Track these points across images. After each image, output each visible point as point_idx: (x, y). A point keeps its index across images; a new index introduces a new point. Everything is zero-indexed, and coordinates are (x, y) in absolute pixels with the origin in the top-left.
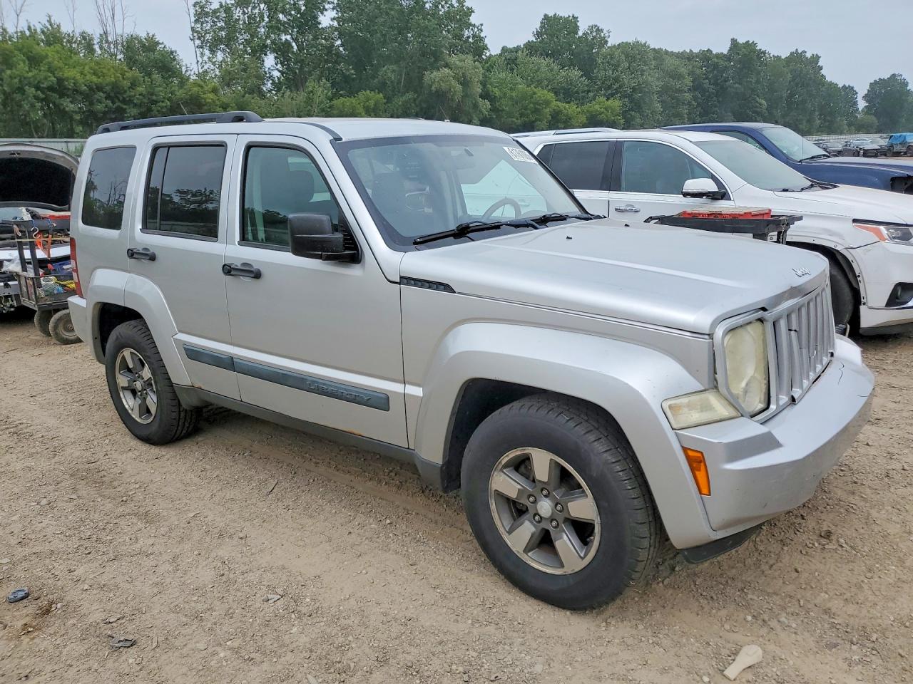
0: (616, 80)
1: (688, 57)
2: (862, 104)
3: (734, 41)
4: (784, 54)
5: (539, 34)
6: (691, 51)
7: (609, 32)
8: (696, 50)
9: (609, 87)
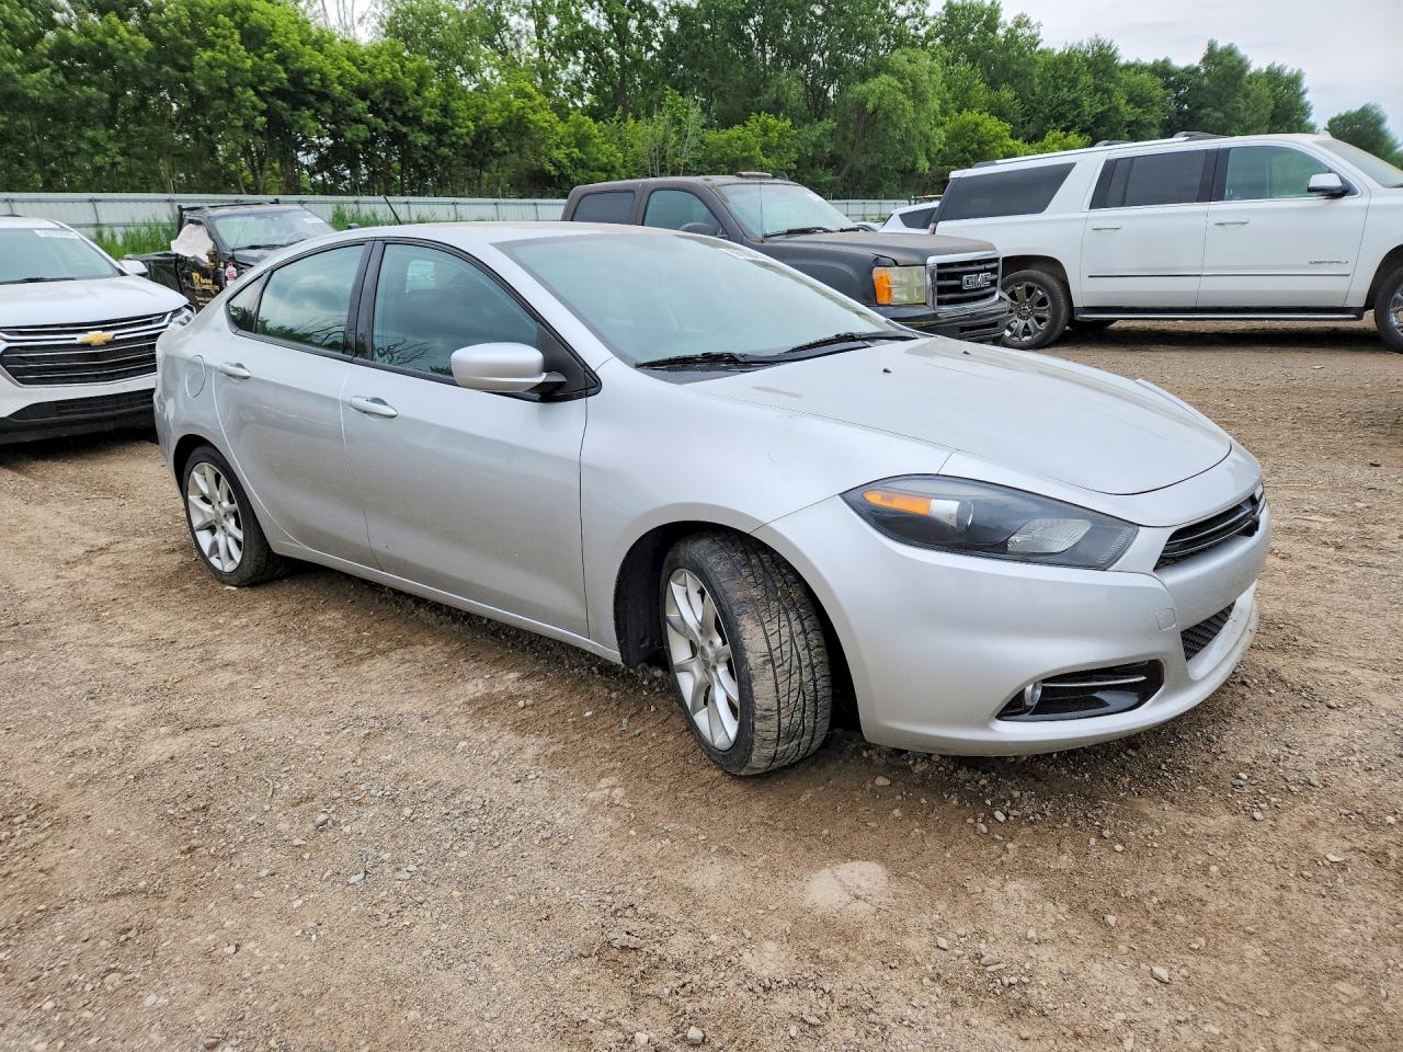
0: (1074, 105)
3: (1212, 46)
7: (1039, 25)
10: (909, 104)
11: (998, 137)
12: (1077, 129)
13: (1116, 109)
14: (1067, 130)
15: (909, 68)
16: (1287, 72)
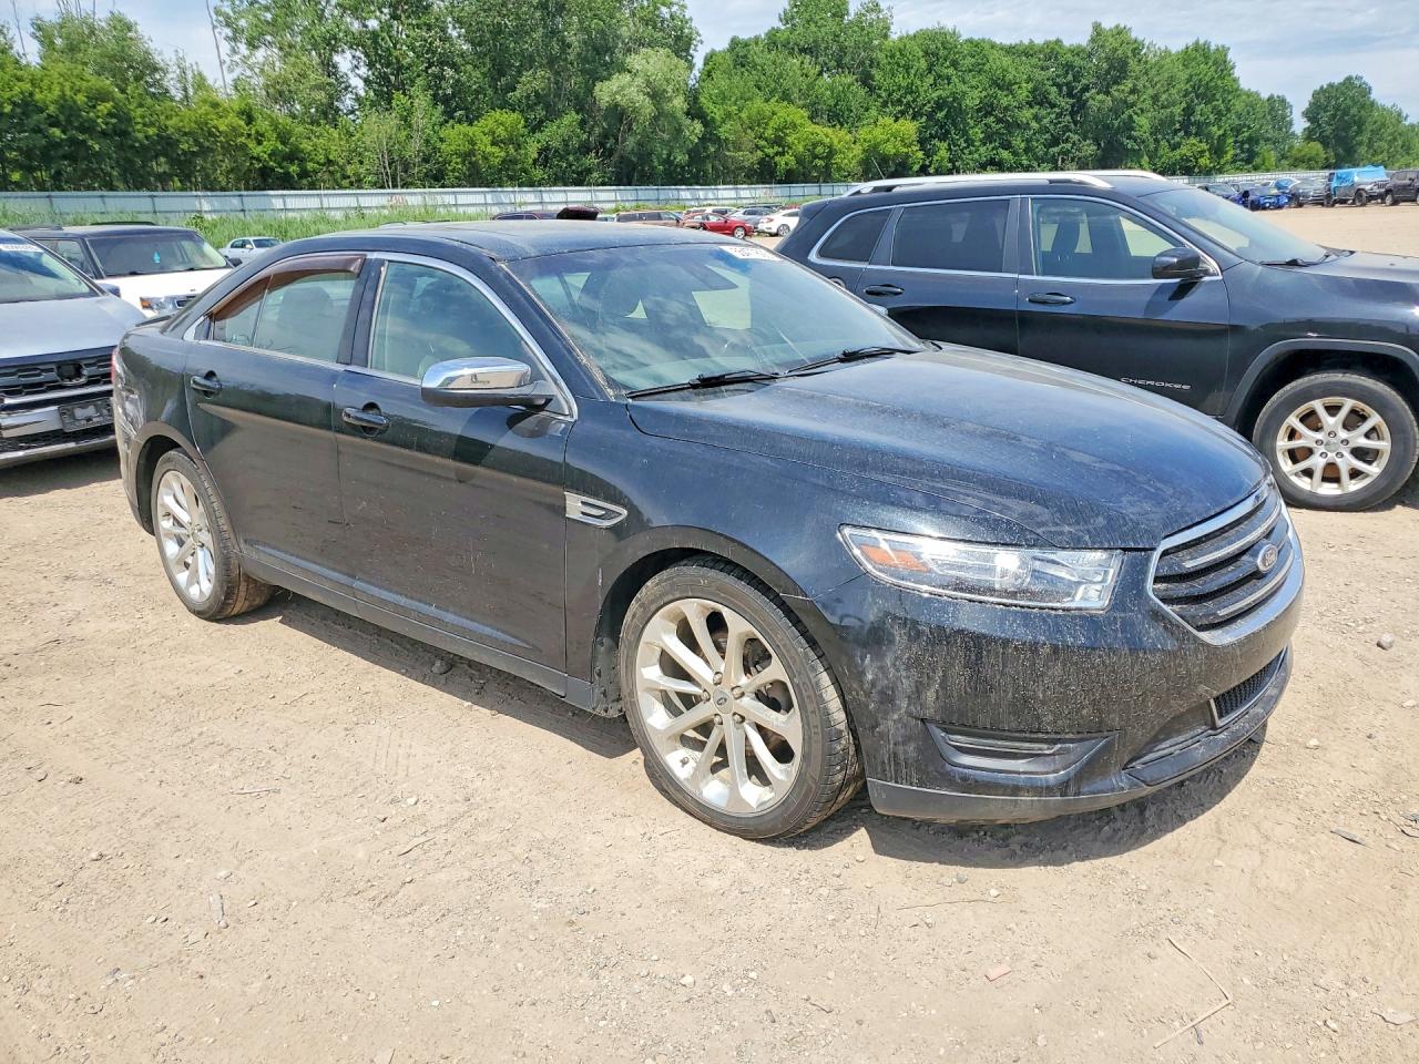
0: (910, 90)
1: (1026, 52)
2: (1300, 125)
3: (1097, 27)
4: (1176, 46)
5: (787, 18)
6: (1031, 41)
8: (1039, 40)
9: (899, 101)
10: (649, 103)
11: (794, 125)
14: (899, 114)
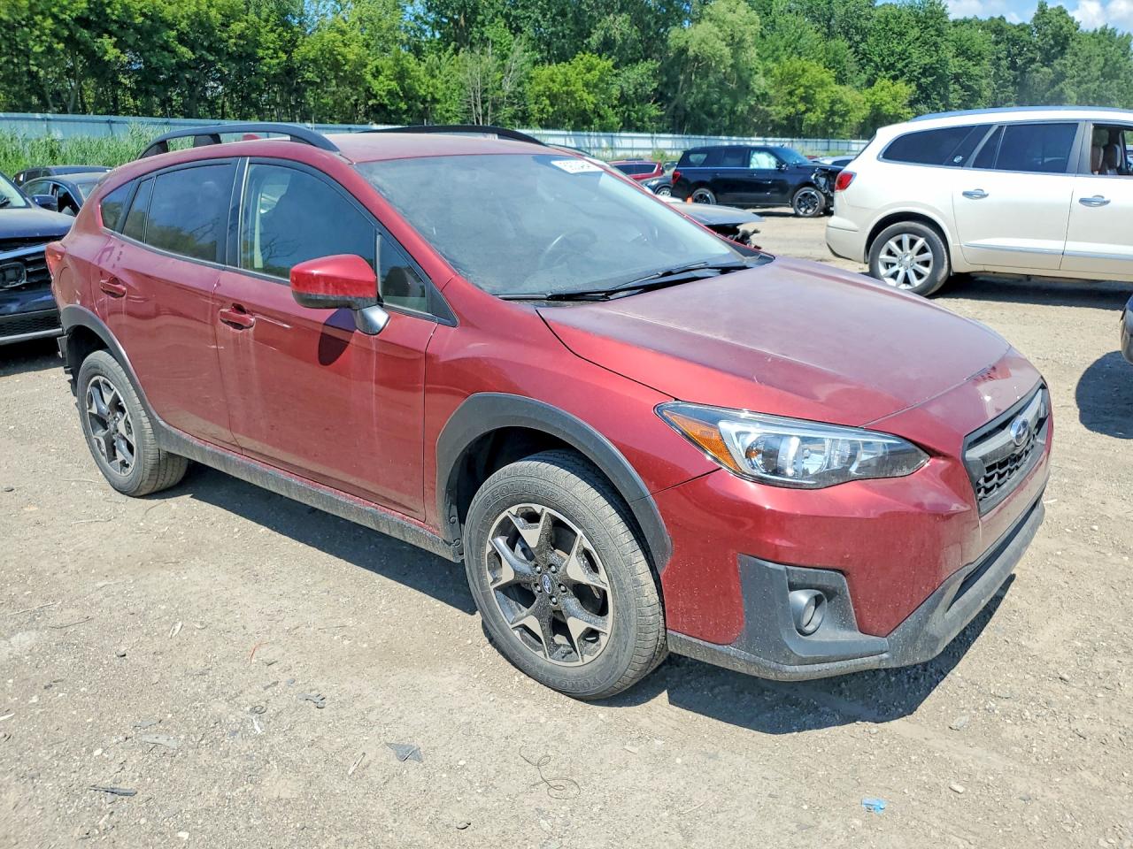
0: (903, 56)
3: (1042, 7)
10: (727, 51)
11: (822, 84)
12: (905, 78)
13: (943, 62)
14: (895, 78)
15: (730, 17)
16: (1118, 34)
